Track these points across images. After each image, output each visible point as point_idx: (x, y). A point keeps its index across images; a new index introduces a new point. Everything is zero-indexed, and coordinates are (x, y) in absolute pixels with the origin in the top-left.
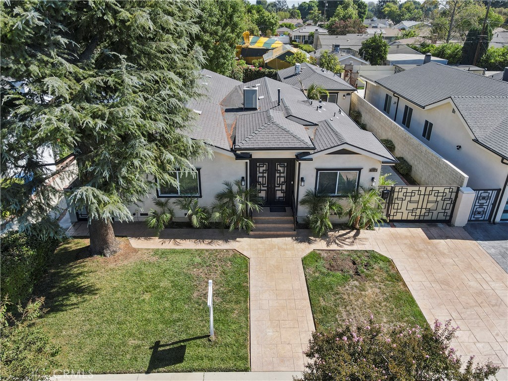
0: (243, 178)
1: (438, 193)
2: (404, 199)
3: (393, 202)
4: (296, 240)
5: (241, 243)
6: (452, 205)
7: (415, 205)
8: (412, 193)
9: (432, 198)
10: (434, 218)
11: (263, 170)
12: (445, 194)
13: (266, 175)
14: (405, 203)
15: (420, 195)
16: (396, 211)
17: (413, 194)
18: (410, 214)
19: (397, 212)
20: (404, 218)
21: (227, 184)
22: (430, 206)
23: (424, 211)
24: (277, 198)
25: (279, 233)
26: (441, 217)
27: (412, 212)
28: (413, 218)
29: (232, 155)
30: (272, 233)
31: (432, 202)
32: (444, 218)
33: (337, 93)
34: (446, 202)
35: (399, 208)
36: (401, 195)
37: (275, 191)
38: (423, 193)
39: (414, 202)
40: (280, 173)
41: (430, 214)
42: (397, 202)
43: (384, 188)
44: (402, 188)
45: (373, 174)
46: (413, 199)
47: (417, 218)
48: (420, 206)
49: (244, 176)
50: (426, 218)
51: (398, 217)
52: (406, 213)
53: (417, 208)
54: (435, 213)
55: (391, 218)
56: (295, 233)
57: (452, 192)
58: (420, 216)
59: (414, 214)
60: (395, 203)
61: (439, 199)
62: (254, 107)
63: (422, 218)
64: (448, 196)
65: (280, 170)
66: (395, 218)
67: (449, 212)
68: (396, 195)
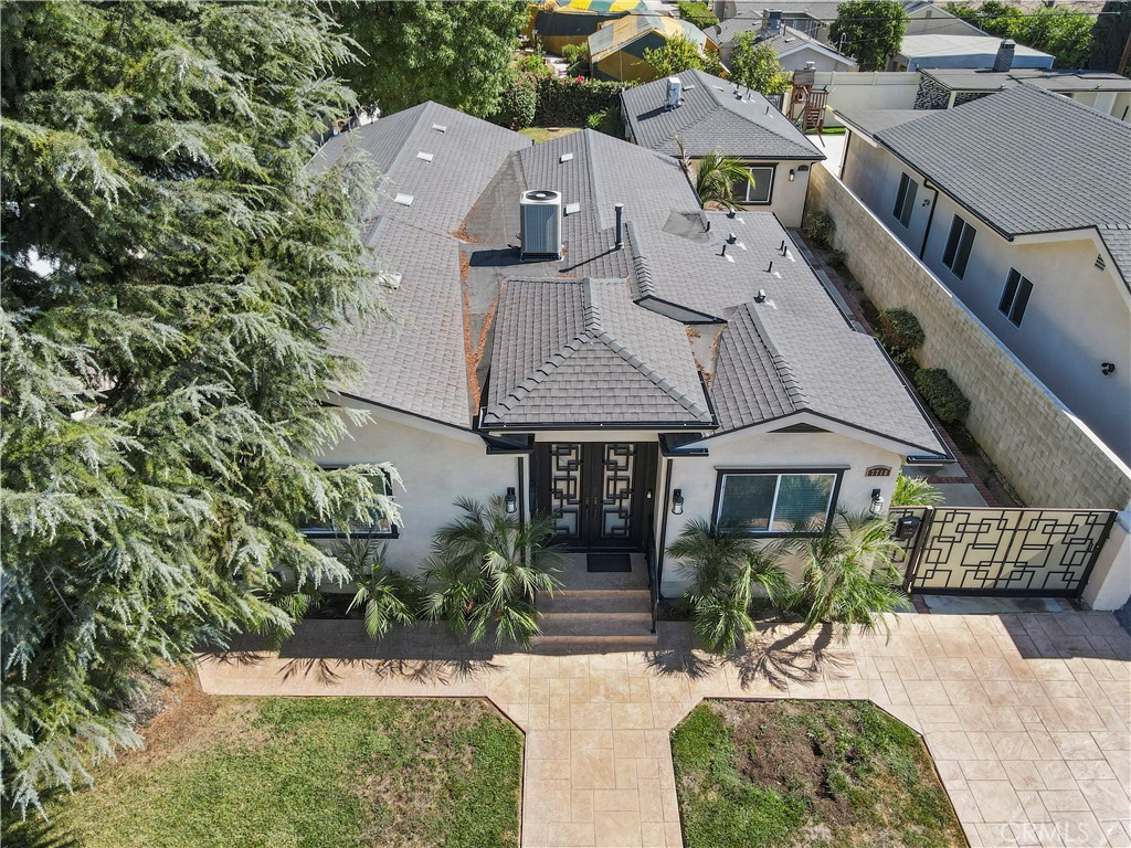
0: (511, 491)
1: (1055, 525)
2: (957, 539)
3: (928, 546)
4: (658, 661)
5: (505, 674)
6: (1089, 555)
7: (986, 555)
8: (981, 524)
9: (1037, 537)
10: (1037, 584)
11: (569, 463)
12: (1072, 529)
13: (577, 474)
14: (958, 549)
15: (1004, 530)
16: (932, 567)
17: (984, 528)
18: (971, 575)
19: (934, 570)
20: (955, 583)
21: (466, 506)
22: (1027, 556)
23: (1008, 568)
24: (608, 530)
25: (609, 639)
26: (1056, 582)
27: (977, 571)
28: (977, 584)
29: (476, 440)
30: (591, 639)
31: (1034, 547)
32: (1063, 585)
33: (774, 165)
34: (1073, 548)
35: (942, 559)
36: (949, 530)
37: (602, 515)
38: (1012, 525)
39: (985, 547)
40: (616, 469)
41: (1027, 576)
42: (936, 545)
43: (905, 513)
44: (954, 513)
45: (876, 482)
46: (982, 539)
47: (988, 584)
48: (999, 557)
49: (515, 485)
50: (1013, 585)
51: (938, 581)
52: (958, 572)
53: (992, 562)
54: (1040, 574)
55: (918, 583)
56: (653, 638)
57: (1093, 524)
58: (997, 579)
59: (981, 575)
60: (930, 549)
61: (1056, 539)
62: (549, 250)
63: (1001, 585)
64: (1082, 533)
65: (615, 463)
66: (929, 584)
67: (1079, 572)
68: (935, 529)
